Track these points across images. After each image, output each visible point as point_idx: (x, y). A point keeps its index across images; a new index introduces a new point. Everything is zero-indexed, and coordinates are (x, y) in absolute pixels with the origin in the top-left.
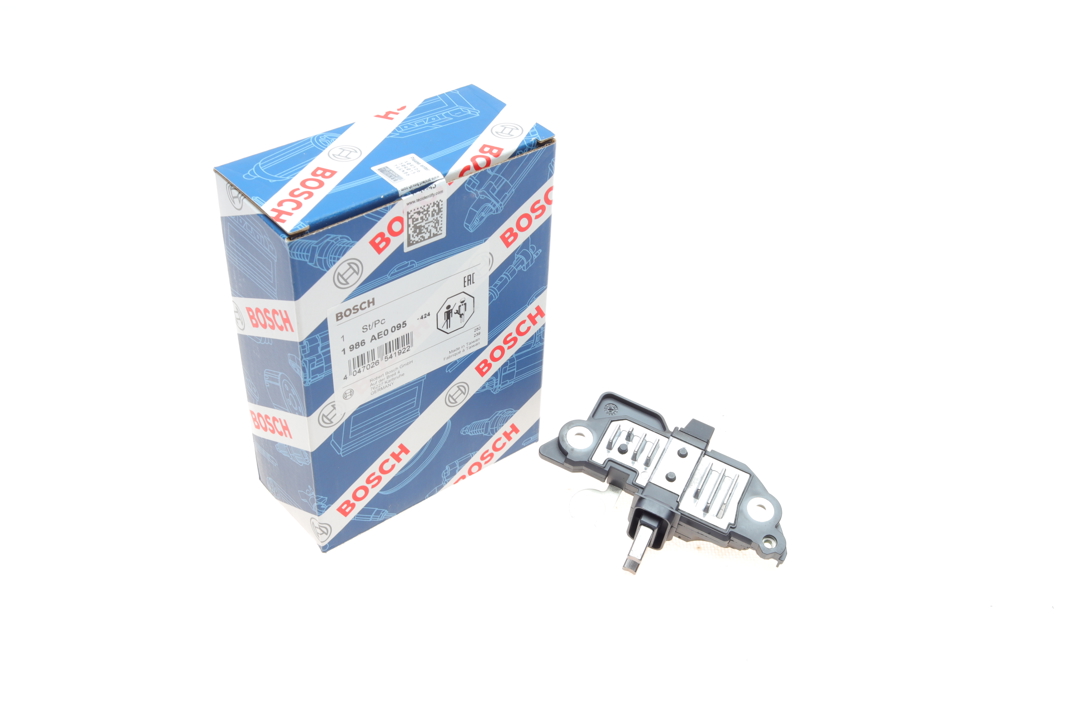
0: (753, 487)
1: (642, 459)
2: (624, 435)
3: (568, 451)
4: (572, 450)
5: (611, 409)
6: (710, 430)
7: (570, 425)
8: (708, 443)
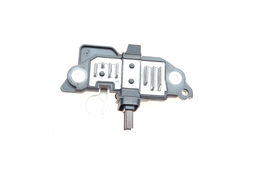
0: (169, 68)
1: (113, 75)
2: (100, 66)
3: (76, 85)
4: (78, 84)
5: (87, 53)
6: (139, 47)
7: (70, 71)
8: (141, 55)
